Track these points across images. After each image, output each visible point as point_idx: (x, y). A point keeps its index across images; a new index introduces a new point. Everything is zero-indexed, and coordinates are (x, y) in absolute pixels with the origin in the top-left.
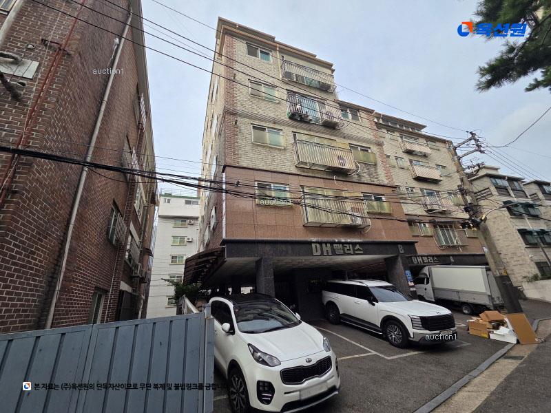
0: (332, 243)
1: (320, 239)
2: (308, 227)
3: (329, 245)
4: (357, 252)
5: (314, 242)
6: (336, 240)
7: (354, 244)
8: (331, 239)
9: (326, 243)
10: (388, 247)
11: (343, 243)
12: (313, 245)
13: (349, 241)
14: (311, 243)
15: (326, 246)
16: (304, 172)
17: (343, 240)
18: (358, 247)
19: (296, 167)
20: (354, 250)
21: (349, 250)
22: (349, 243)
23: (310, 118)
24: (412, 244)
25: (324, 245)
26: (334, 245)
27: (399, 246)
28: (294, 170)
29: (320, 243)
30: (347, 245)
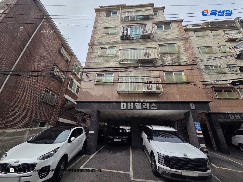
0: (134, 103)
1: (126, 100)
2: (120, 94)
3: (132, 104)
4: (152, 108)
5: (122, 102)
6: (137, 101)
7: (151, 103)
8: (134, 100)
9: (130, 102)
10: (180, 105)
11: (142, 103)
12: (122, 104)
13: (146, 101)
14: (120, 102)
15: (130, 104)
16: (124, 65)
17: (142, 101)
18: (153, 104)
19: (120, 63)
20: (150, 107)
21: (147, 106)
22: (147, 103)
23: (133, 36)
24: (207, 103)
25: (129, 104)
26: (136, 104)
27: (191, 104)
28: (118, 65)
29: (127, 103)
30: (146, 104)
